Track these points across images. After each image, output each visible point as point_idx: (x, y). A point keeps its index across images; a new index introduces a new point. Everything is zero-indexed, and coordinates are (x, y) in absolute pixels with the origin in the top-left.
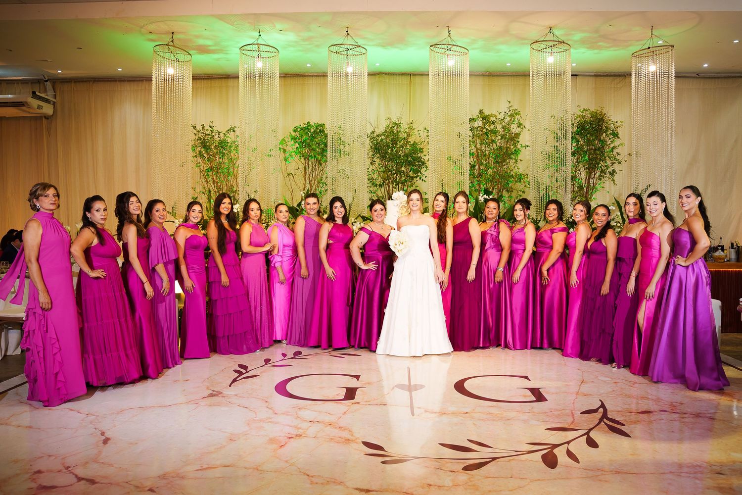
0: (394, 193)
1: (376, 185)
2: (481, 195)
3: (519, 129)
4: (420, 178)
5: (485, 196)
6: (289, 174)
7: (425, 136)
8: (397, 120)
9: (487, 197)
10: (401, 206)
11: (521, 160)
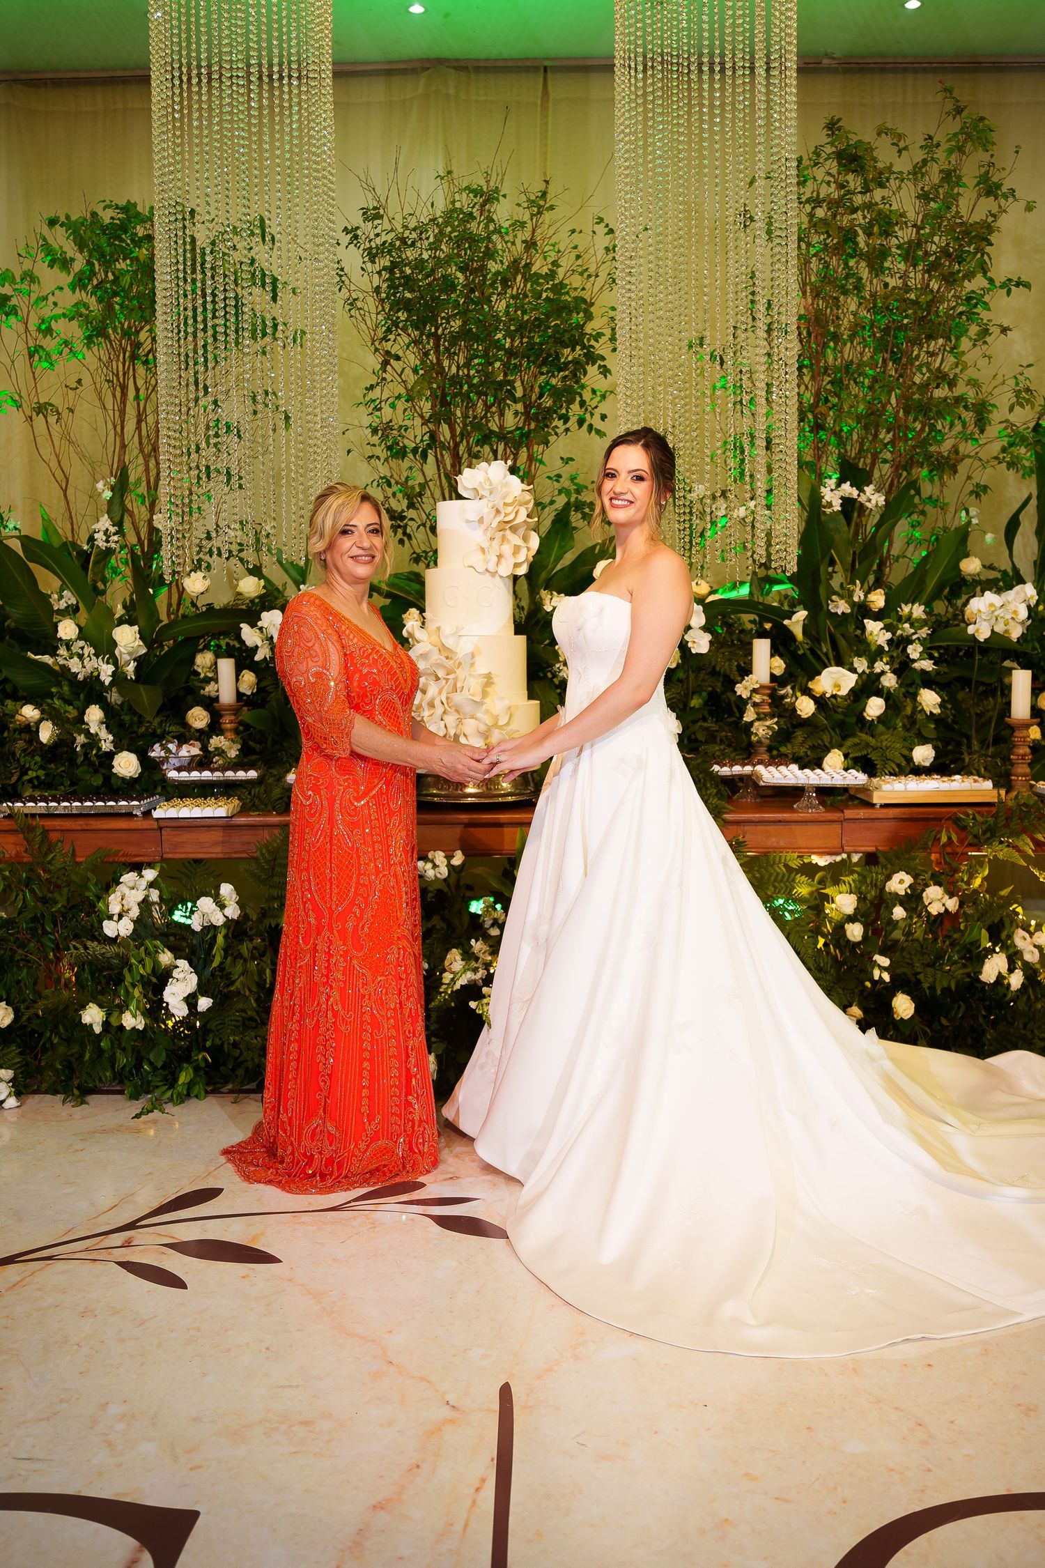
0: (467, 471)
1: (401, 453)
2: (832, 483)
3: (988, 204)
4: (581, 422)
5: (848, 489)
6: (41, 409)
7: (601, 252)
8: (483, 183)
9: (854, 493)
10: (494, 524)
11: (1005, 330)
